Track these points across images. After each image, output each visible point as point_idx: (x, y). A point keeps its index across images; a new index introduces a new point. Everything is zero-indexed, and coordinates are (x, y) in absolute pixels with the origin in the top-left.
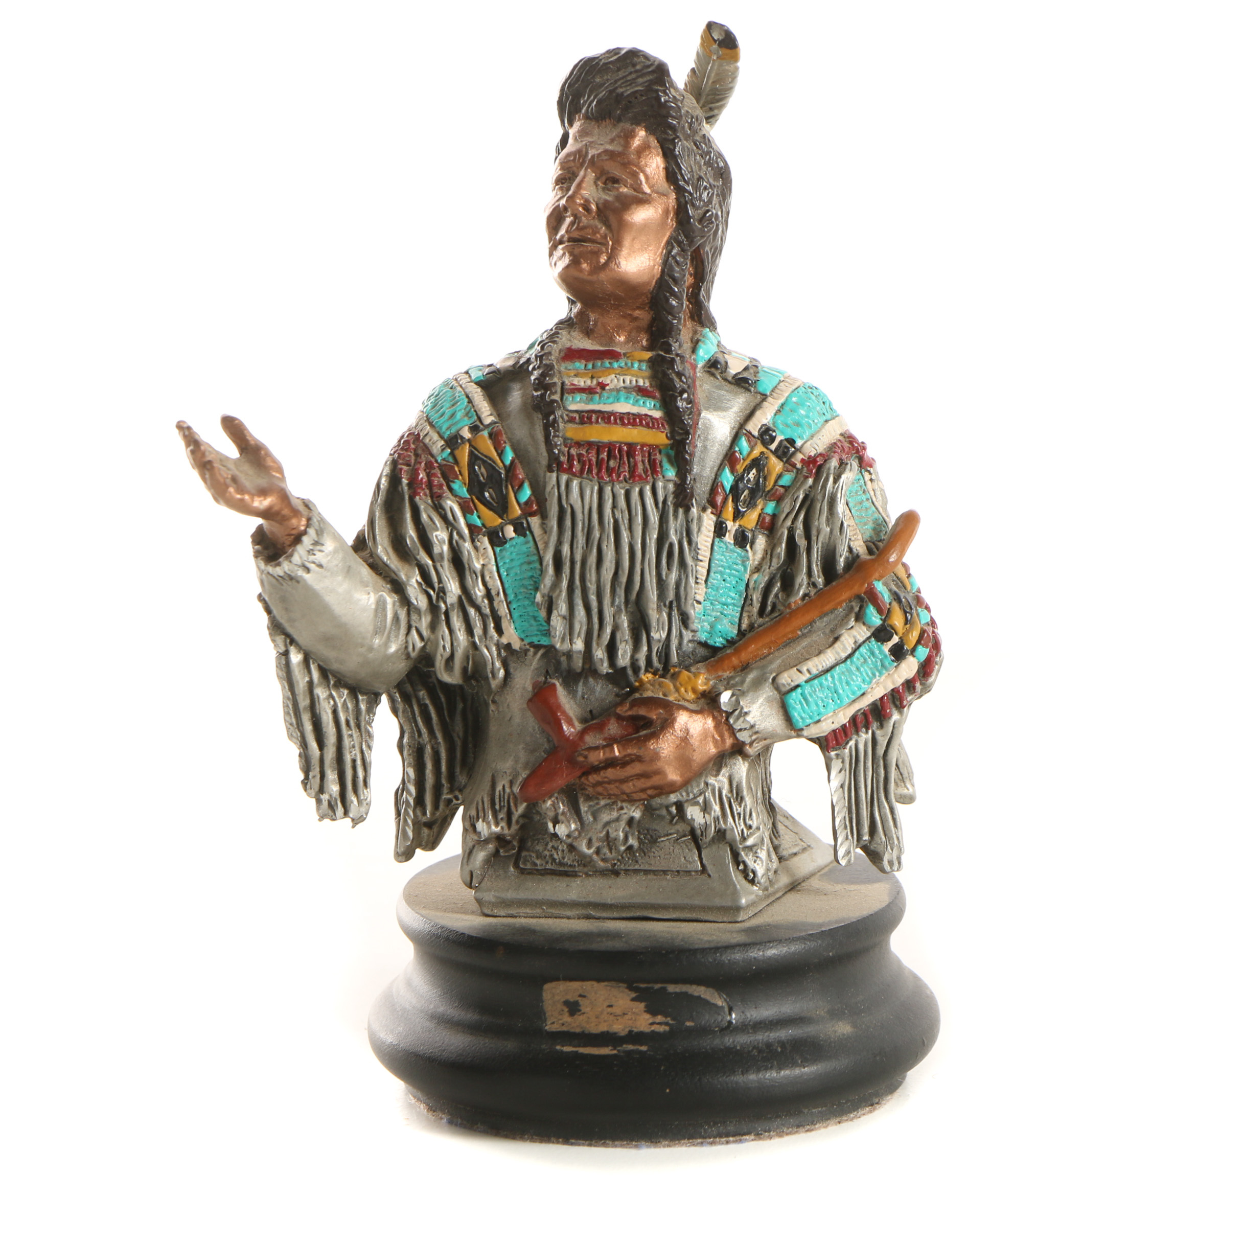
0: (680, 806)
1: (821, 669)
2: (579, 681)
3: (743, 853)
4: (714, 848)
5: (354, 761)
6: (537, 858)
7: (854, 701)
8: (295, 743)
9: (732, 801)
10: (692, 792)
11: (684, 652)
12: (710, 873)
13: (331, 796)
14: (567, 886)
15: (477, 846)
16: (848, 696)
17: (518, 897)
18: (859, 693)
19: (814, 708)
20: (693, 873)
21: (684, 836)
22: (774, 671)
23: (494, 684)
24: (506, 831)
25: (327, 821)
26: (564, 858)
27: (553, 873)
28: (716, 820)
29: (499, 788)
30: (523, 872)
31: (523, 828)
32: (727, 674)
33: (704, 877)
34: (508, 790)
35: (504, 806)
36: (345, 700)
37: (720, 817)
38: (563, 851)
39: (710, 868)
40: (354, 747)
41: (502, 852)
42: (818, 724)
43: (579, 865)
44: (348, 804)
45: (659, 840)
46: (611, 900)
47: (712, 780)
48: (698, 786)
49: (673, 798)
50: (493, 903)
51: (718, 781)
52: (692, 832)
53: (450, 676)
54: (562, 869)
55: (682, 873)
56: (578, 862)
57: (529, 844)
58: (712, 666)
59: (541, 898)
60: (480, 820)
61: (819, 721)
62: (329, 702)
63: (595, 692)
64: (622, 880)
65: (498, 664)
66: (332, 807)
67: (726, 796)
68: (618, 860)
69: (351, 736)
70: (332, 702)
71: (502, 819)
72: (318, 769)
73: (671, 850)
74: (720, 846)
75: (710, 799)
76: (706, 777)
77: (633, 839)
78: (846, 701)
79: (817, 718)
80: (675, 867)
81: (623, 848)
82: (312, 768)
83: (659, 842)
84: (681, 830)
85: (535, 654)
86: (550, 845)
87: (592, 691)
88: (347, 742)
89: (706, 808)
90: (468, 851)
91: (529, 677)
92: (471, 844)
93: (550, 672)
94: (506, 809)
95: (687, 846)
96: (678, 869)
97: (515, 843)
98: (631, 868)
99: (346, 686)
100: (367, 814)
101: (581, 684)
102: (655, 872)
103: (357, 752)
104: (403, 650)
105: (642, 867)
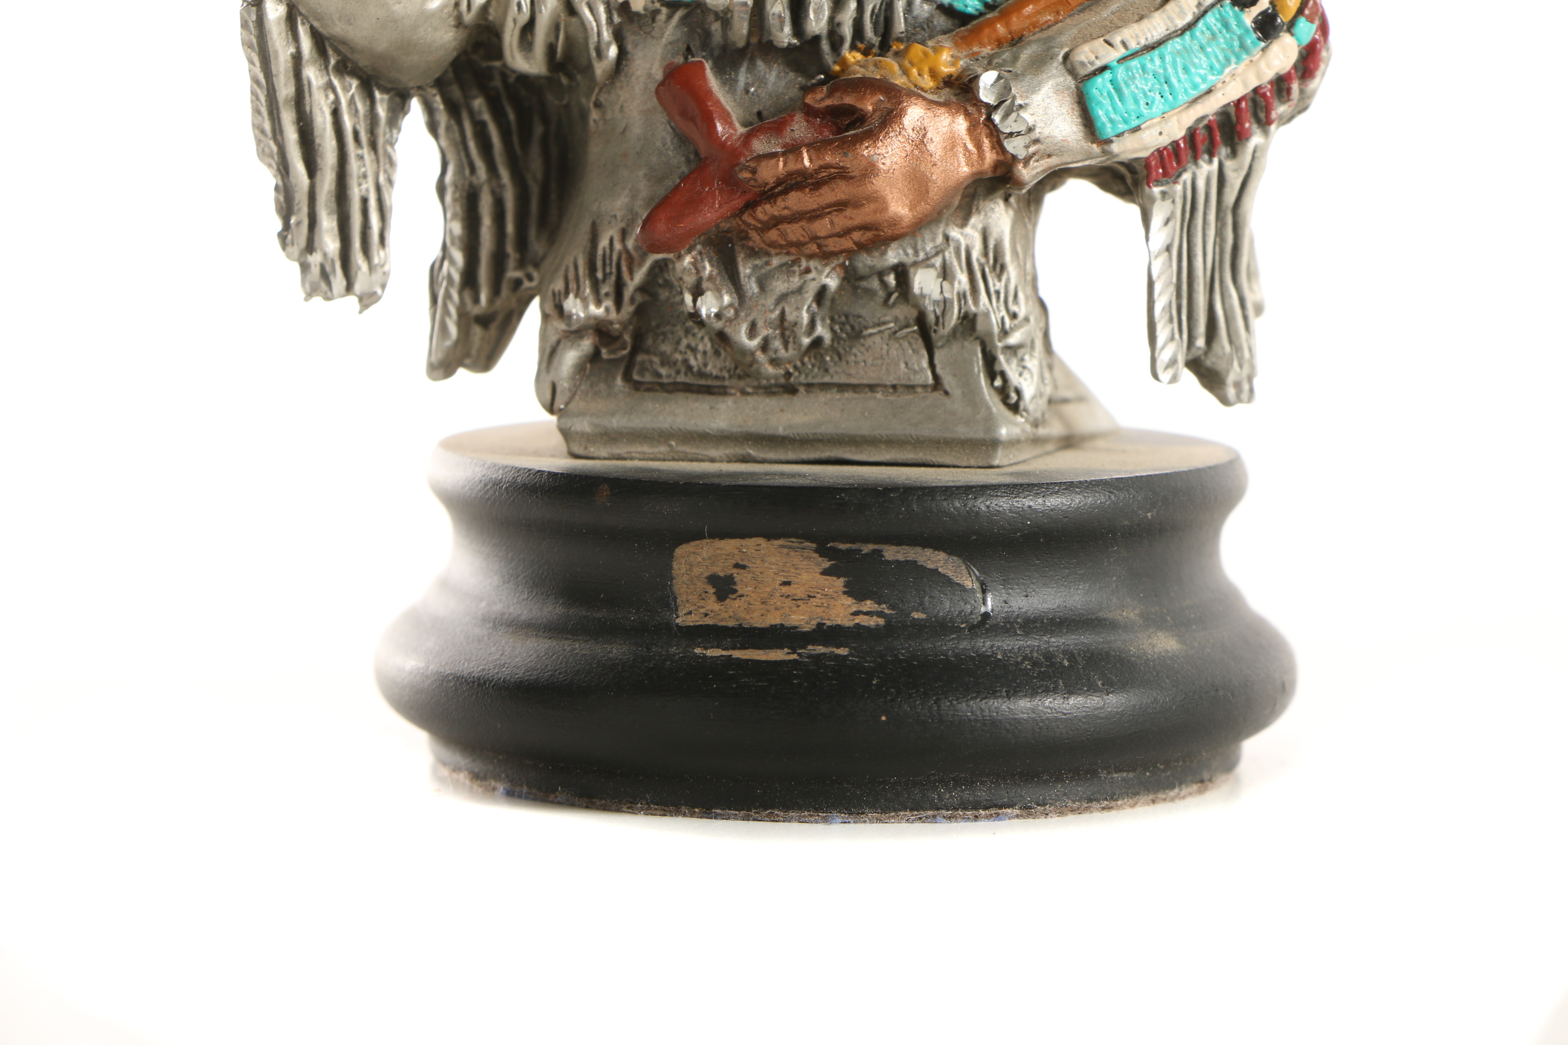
0: (902, 273)
1: (1143, 42)
2: (740, 65)
3: (1001, 358)
4: (956, 347)
5: (365, 201)
6: (663, 364)
7: (1195, 101)
8: (270, 166)
9: (987, 270)
10: (924, 249)
11: (915, 18)
12: (947, 388)
13: (325, 255)
14: (711, 408)
15: (563, 342)
16: (1186, 91)
17: (631, 424)
18: (1204, 87)
19: (1131, 106)
20: (919, 390)
21: (907, 326)
22: (1067, 45)
23: (600, 69)
24: (613, 315)
25: (317, 300)
26: (705, 365)
27: (688, 388)
28: (962, 296)
29: (604, 243)
30: (637, 386)
31: (640, 311)
32: (987, 50)
33: (938, 395)
34: (618, 246)
35: (611, 273)
36: (353, 97)
37: (968, 294)
38: (705, 353)
39: (948, 381)
40: (365, 176)
41: (605, 353)
42: (1138, 134)
43: (730, 377)
44: (353, 273)
45: (865, 333)
46: (785, 429)
47: (955, 233)
48: (933, 240)
49: (893, 256)
50: (588, 435)
51: (965, 236)
52: (921, 320)
53: (527, 58)
54: (703, 382)
55: (900, 390)
56: (729, 371)
57: (649, 342)
58: (963, 38)
59: (667, 426)
60: (571, 296)
61: (1137, 129)
62: (327, 96)
63: (766, 84)
64: (801, 399)
65: (606, 35)
66: (325, 275)
67: (978, 260)
68: (795, 367)
69: (361, 158)
70: (332, 97)
71: (607, 295)
72: (305, 210)
73: (884, 351)
74: (966, 344)
75: (951, 263)
76: (947, 225)
77: (823, 326)
78: (1183, 98)
79: (1134, 123)
80: (890, 380)
81: (806, 341)
82: (296, 209)
83: (864, 337)
84: (901, 317)
85: (670, 17)
86: (685, 342)
87: (762, 82)
88: (354, 165)
89: (946, 274)
90: (548, 350)
91: (658, 57)
92: (553, 339)
93: (693, 49)
94: (613, 278)
95: (910, 343)
96: (895, 382)
97: (627, 338)
98: (817, 380)
99: (355, 72)
100: (383, 286)
101: (743, 69)
102: (855, 388)
103: (370, 185)
104: (451, 8)
105: (836, 379)
